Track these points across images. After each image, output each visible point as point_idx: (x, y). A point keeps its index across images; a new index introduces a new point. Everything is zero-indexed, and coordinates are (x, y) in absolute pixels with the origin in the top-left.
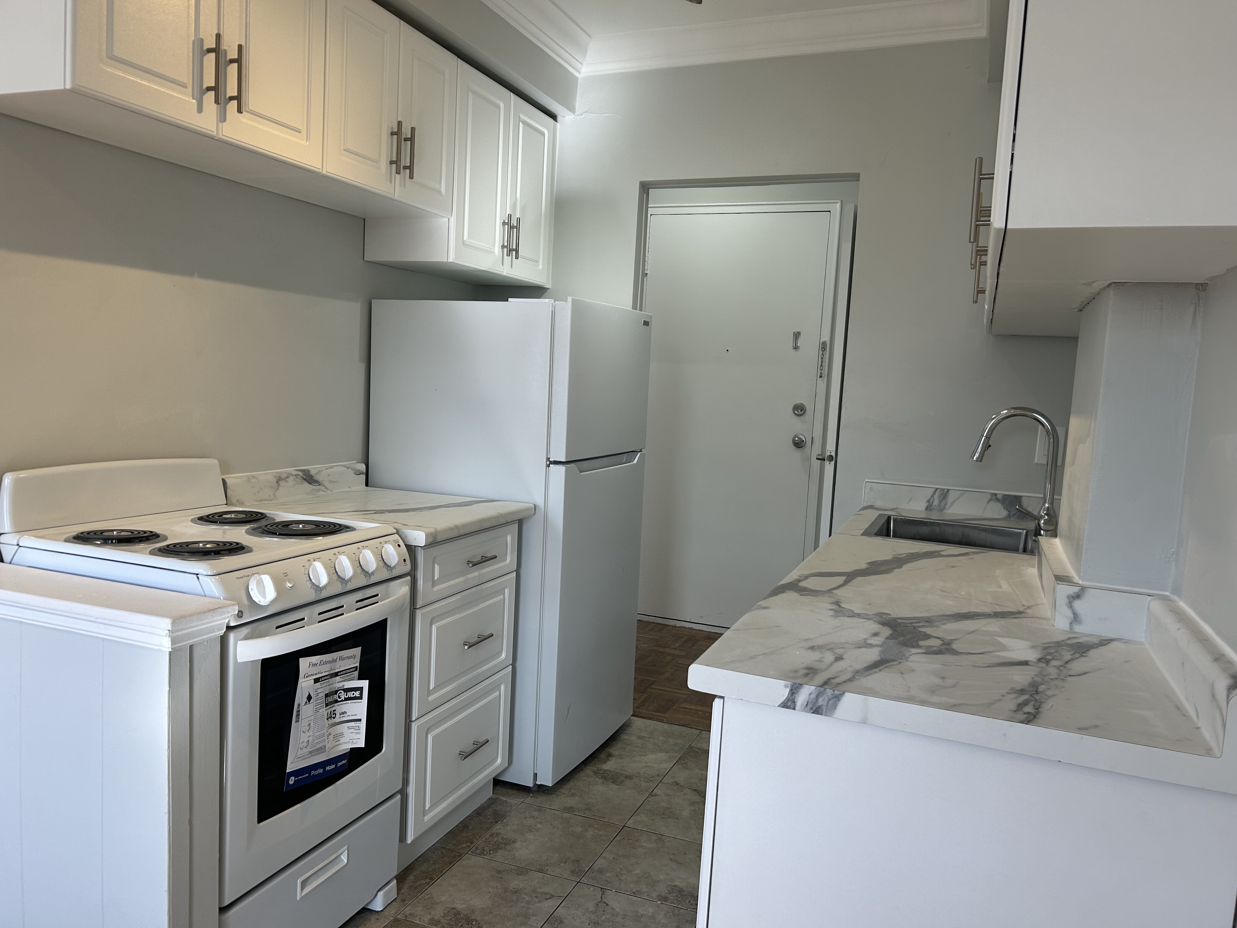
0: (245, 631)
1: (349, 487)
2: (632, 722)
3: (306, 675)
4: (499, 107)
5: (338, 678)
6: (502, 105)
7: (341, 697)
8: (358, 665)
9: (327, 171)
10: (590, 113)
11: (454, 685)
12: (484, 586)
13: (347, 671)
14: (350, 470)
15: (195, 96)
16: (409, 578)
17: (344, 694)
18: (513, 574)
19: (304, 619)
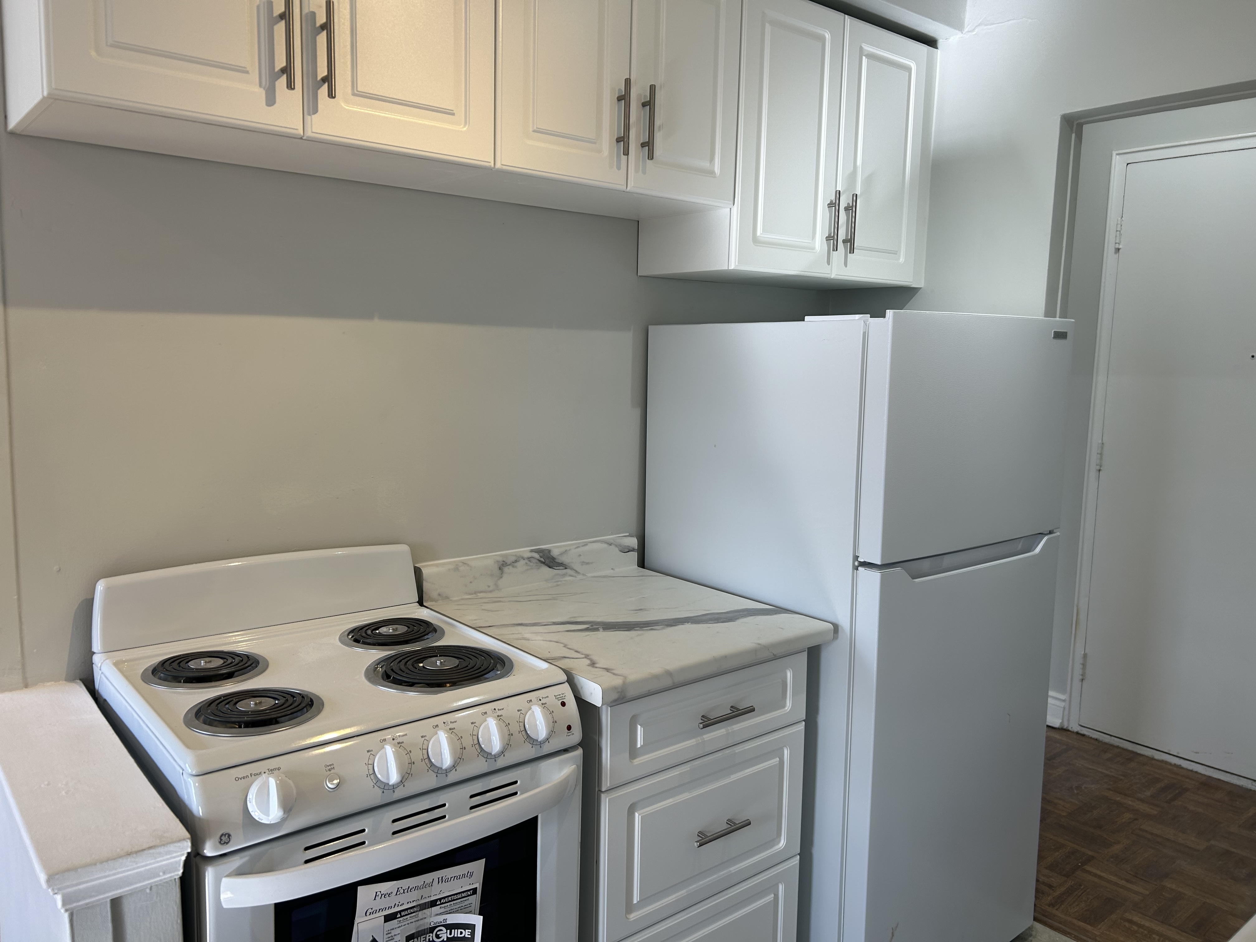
0: (236, 862)
1: (612, 569)
2: (1034, 933)
3: (370, 911)
4: (822, 39)
5: (435, 909)
6: (828, 36)
7: (440, 936)
8: (478, 885)
9: (503, 163)
10: (986, 25)
11: (682, 893)
12: (738, 749)
13: (455, 897)
14: (613, 547)
15: (264, 83)
16: (579, 752)
17: (447, 932)
18: (800, 725)
19: (364, 831)
